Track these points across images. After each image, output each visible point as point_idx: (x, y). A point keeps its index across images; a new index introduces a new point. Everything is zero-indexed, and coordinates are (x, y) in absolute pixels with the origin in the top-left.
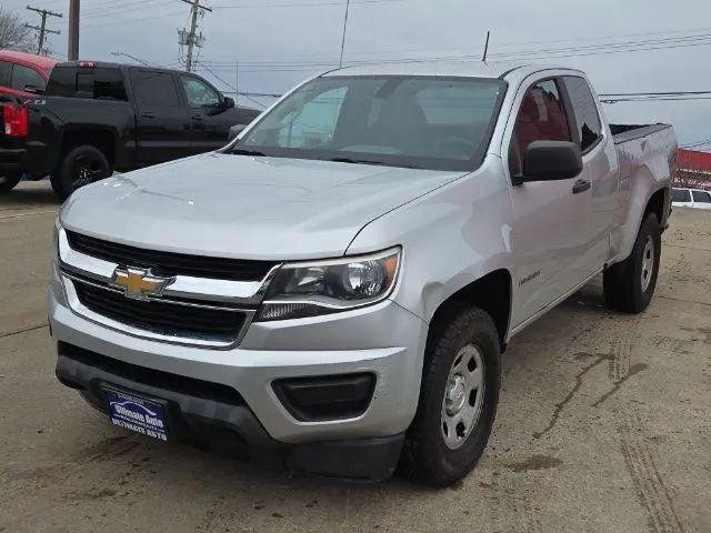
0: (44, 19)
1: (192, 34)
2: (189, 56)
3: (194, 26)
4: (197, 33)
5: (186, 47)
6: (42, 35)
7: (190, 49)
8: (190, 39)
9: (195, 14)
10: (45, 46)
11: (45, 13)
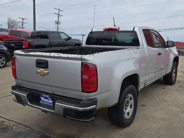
0: (23, 20)
1: (58, 22)
2: (58, 27)
3: (58, 20)
4: (59, 21)
5: (57, 25)
6: (23, 24)
7: (58, 25)
8: (58, 23)
9: (59, 17)
10: (23, 26)
11: (23, 19)
